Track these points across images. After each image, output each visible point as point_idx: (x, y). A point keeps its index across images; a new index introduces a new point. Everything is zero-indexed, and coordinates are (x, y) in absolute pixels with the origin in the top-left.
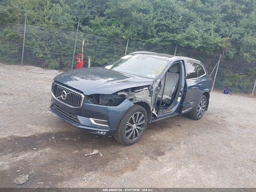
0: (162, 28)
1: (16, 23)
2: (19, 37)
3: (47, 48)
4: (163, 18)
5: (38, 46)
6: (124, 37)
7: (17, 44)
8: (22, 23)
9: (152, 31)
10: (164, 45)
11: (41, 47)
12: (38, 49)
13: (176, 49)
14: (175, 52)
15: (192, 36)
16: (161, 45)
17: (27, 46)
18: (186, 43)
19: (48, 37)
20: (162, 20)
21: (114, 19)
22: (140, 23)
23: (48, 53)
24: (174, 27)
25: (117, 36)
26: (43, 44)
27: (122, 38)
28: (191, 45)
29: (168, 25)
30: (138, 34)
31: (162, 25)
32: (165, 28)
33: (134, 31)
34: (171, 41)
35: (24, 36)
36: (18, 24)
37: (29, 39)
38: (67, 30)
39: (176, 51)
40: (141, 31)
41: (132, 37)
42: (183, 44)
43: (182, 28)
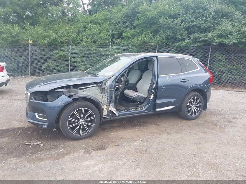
0: (194, 29)
1: (64, 45)
2: (66, 56)
3: (88, 63)
4: (193, 19)
5: (80, 62)
6: (152, 44)
7: (65, 62)
8: (68, 45)
9: (182, 34)
10: (195, 47)
11: (82, 62)
12: (80, 64)
13: (210, 49)
14: (210, 52)
15: (224, 32)
16: (193, 46)
17: (72, 63)
18: (218, 40)
19: (88, 54)
20: (193, 21)
21: (144, 29)
22: (168, 28)
23: (88, 67)
24: (204, 26)
25: (146, 44)
26: (84, 59)
27: (152, 46)
28: (224, 42)
29: (198, 25)
30: (167, 39)
31: (193, 26)
32: (196, 29)
33: (162, 37)
34: (203, 41)
35: (70, 55)
36: (65, 46)
37: (73, 57)
38: (103, 45)
39: (210, 50)
40: (169, 35)
41: (161, 43)
42: (215, 43)
43: (216, 25)
